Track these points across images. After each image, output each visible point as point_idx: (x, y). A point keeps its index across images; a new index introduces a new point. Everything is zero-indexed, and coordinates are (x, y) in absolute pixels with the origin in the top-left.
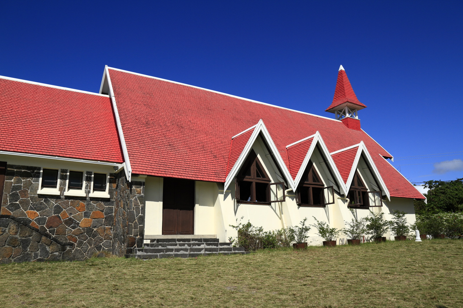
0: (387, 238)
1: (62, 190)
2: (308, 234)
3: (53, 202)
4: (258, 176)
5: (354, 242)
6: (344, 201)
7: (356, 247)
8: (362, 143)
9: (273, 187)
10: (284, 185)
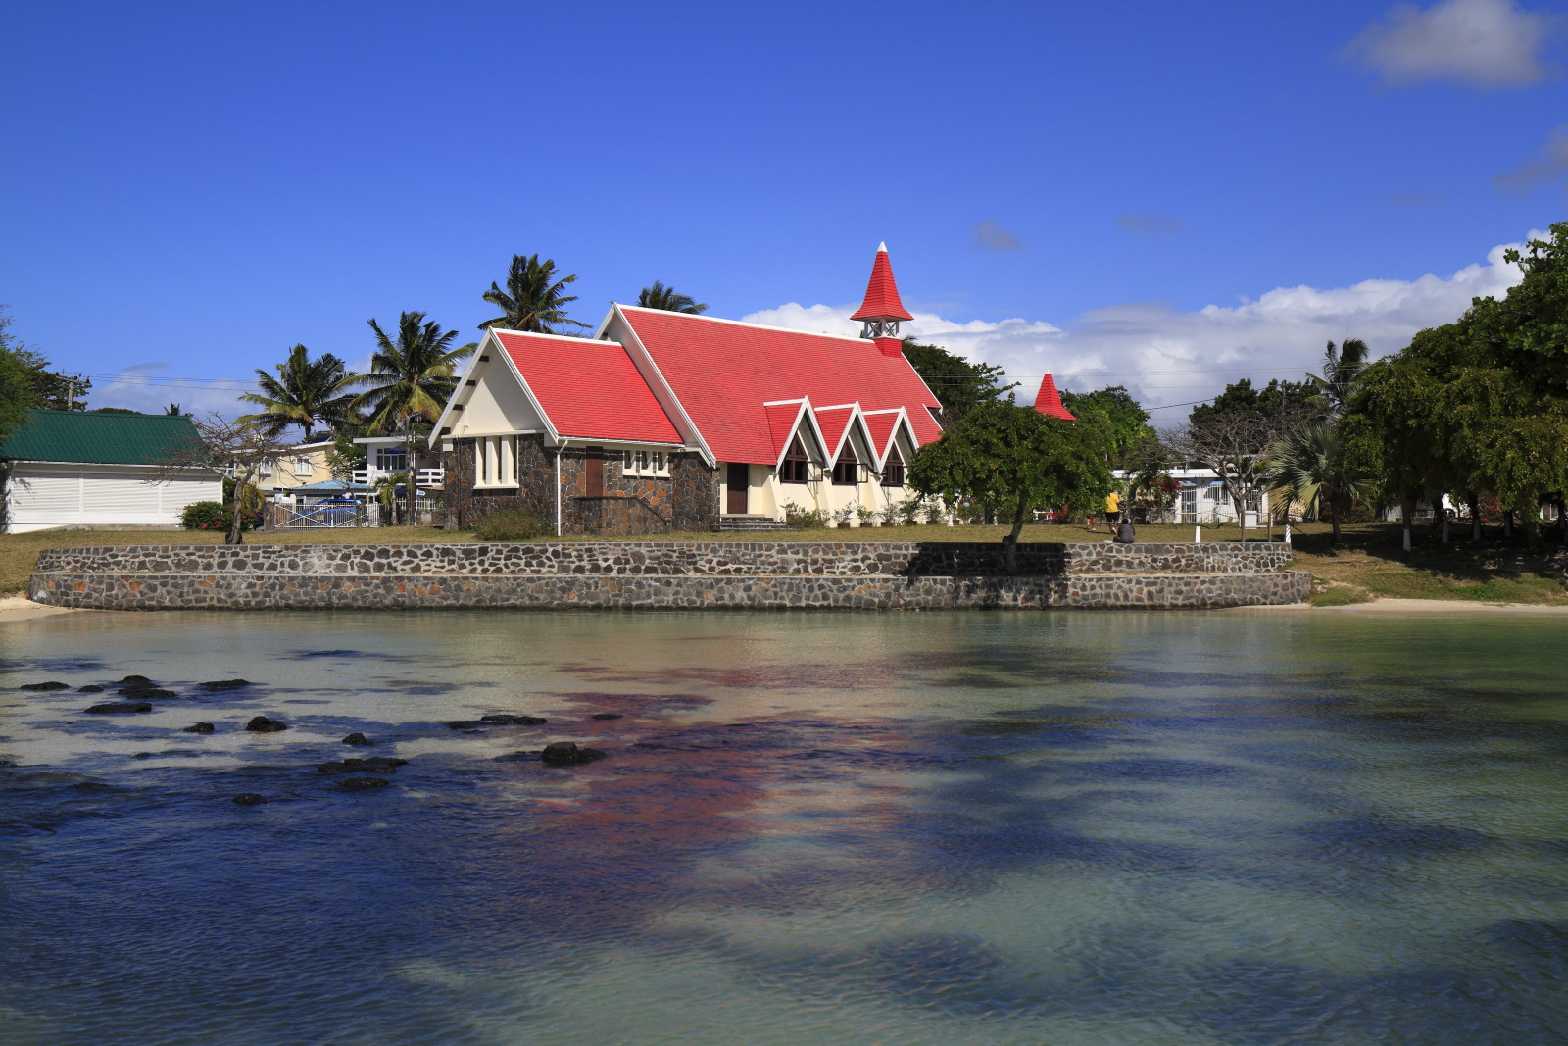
0: (919, 522)
1: (638, 471)
2: (850, 516)
3: (632, 481)
4: (797, 454)
5: (887, 524)
6: (878, 479)
7: (889, 529)
8: (903, 408)
9: (810, 466)
10: (822, 463)
